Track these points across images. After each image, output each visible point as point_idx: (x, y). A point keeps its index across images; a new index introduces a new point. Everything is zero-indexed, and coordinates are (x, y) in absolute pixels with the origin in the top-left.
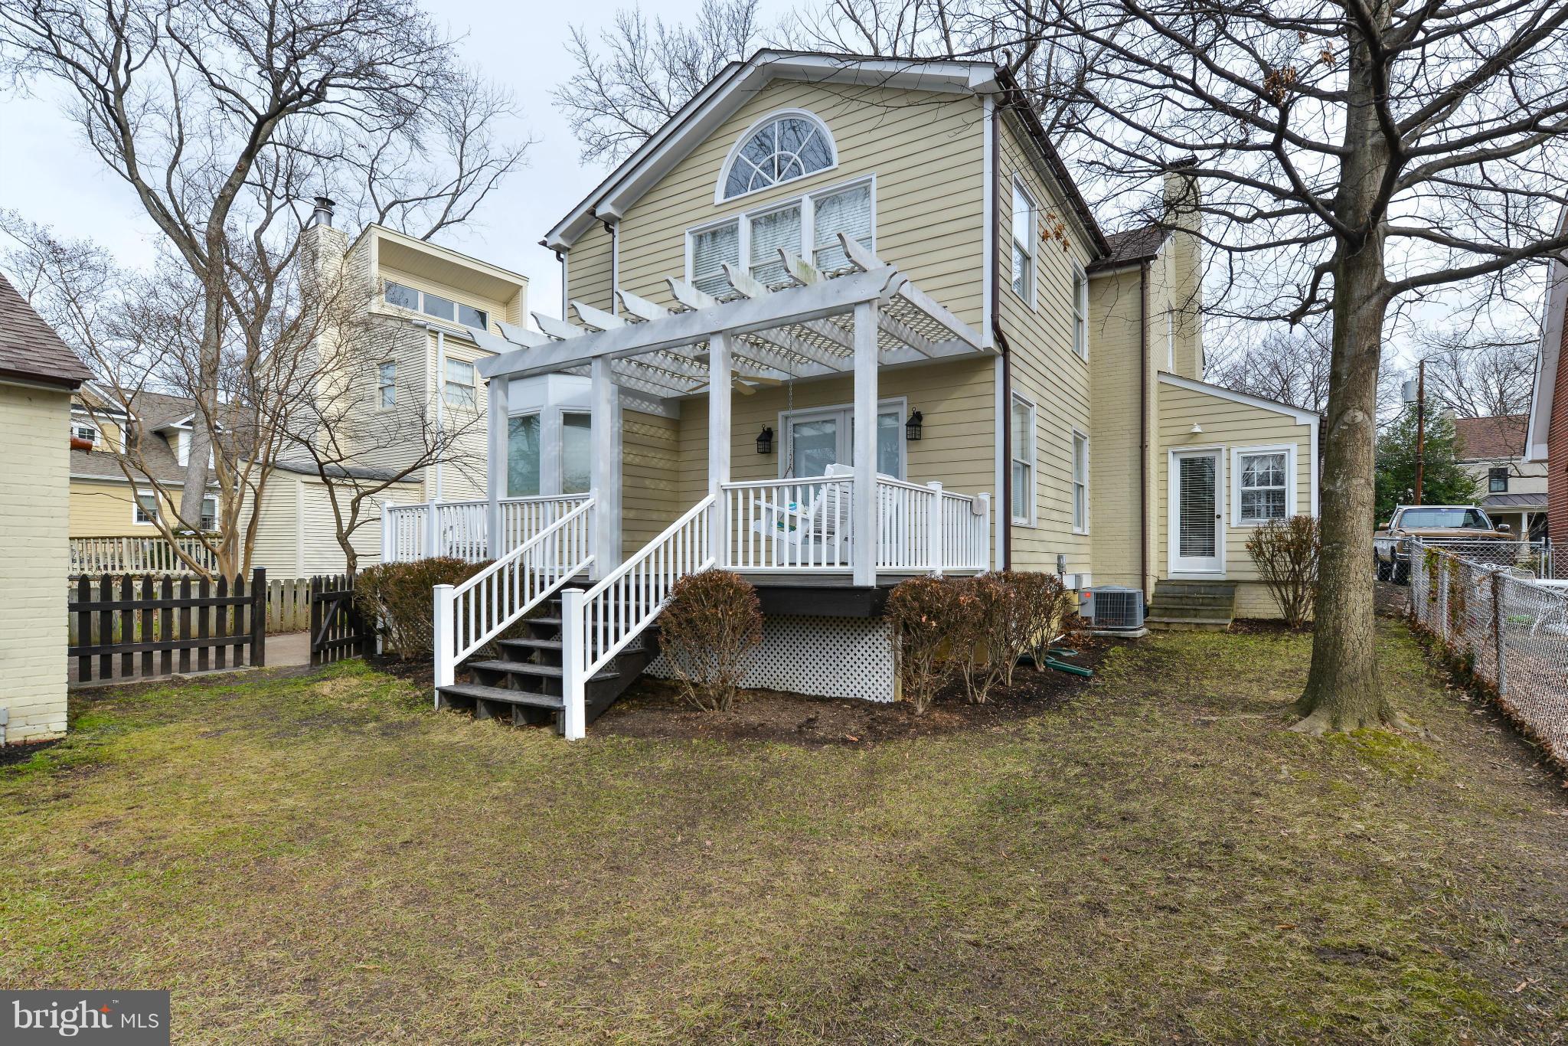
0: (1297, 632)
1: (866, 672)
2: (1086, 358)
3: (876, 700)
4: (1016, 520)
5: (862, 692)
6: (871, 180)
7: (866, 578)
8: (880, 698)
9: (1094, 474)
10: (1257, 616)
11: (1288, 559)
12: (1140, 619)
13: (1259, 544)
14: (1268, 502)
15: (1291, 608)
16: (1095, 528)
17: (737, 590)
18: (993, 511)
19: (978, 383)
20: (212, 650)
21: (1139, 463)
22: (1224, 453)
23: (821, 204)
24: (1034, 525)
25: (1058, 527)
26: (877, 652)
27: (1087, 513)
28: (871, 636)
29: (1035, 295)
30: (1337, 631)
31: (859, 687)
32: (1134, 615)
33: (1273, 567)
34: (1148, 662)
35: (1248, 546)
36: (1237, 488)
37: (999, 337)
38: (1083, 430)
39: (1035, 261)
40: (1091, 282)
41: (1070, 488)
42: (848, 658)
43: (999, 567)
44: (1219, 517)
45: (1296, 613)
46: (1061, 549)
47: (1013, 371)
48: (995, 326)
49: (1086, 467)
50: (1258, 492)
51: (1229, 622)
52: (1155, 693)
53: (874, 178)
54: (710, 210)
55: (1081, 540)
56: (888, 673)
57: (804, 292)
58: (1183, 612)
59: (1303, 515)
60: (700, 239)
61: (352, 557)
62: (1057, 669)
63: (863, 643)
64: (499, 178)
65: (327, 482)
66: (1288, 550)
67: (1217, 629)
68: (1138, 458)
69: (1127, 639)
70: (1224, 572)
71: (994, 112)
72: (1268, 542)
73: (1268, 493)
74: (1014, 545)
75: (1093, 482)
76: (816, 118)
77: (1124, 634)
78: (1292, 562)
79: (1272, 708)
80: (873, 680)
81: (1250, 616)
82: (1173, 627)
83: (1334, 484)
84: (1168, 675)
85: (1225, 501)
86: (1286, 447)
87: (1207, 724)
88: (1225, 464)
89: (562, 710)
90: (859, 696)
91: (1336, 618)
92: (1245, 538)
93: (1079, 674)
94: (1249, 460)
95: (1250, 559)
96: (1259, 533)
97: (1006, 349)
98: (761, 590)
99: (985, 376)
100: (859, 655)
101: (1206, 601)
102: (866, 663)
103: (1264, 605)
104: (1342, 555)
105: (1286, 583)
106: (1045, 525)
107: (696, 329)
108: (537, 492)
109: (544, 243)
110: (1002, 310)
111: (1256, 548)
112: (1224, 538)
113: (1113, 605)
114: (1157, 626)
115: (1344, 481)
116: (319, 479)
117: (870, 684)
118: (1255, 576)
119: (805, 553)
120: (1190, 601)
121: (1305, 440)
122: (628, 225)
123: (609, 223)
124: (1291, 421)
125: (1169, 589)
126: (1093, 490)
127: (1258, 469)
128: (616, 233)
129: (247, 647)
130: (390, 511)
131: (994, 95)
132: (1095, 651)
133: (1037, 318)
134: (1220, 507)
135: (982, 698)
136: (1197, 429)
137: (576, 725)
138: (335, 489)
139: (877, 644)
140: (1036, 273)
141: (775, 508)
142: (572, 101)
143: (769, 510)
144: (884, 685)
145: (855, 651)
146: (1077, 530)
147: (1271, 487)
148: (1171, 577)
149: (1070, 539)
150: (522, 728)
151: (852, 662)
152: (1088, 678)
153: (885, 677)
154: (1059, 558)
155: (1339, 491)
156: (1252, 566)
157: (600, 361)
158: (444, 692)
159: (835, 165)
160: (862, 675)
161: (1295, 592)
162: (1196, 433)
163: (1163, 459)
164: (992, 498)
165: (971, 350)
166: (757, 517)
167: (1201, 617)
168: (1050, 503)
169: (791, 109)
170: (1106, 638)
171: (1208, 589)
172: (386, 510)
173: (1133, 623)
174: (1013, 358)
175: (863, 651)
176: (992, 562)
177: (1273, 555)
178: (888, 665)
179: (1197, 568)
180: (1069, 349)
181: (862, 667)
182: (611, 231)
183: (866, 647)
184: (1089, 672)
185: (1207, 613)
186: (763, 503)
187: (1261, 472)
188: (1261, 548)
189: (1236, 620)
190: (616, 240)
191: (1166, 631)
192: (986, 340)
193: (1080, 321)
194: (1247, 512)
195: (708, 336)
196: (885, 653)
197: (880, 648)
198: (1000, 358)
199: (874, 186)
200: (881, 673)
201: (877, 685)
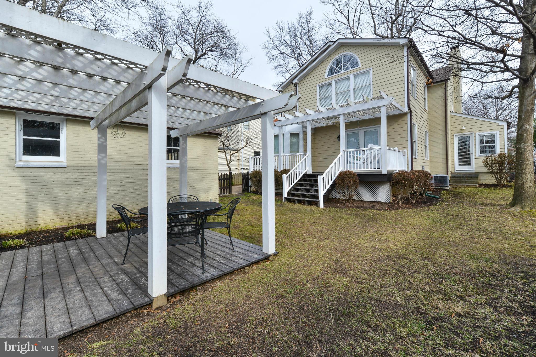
0: (502, 187)
1: (382, 195)
2: (427, 109)
4: (414, 157)
7: (384, 172)
8: (386, 201)
9: (429, 142)
10: (486, 183)
11: (498, 166)
12: (448, 184)
13: (487, 162)
14: (489, 149)
15: (499, 180)
16: (430, 158)
17: (354, 175)
18: (408, 154)
19: (403, 120)
20: (223, 190)
21: (445, 139)
22: (473, 135)
23: (355, 76)
24: (416, 158)
25: (422, 158)
26: (385, 190)
27: (428, 154)
28: (383, 186)
29: (416, 95)
30: (522, 184)
31: (380, 199)
32: (447, 183)
33: (492, 168)
34: (455, 195)
35: (483, 162)
36: (478, 145)
37: (409, 109)
38: (427, 130)
39: (416, 86)
40: (428, 87)
41: (424, 147)
42: (377, 192)
43: (410, 169)
44: (472, 154)
45: (501, 182)
46: (423, 164)
47: (413, 117)
48: (409, 106)
49: (428, 140)
50: (486, 146)
51: (478, 184)
52: (462, 202)
53: (371, 69)
54: (324, 80)
55: (427, 161)
56: (388, 195)
57: (366, 104)
58: (461, 182)
59: (503, 153)
60: (321, 87)
61: (230, 169)
62: (428, 196)
63: (381, 188)
64: (244, 69)
65: (225, 152)
66: (498, 163)
67: (473, 187)
68: (445, 137)
69: (445, 189)
70: (474, 170)
71: (407, 50)
72: (490, 161)
73: (489, 146)
74: (414, 163)
75: (430, 145)
76: (354, 54)
77: (444, 188)
78: (499, 167)
79: (500, 205)
80: (384, 197)
81: (484, 183)
82: (458, 186)
84: (463, 198)
85: (474, 149)
86: (495, 132)
87: (482, 209)
88: (474, 138)
89: (319, 201)
90: (380, 201)
91: (522, 181)
92: (482, 160)
93: (436, 198)
94: (482, 137)
95: (484, 166)
96: (486, 159)
97: (411, 111)
98: (358, 175)
99: (404, 119)
100: (380, 191)
101: (469, 179)
102: (382, 193)
103: (490, 180)
104: (523, 164)
105: (497, 173)
106: (419, 158)
107: (336, 113)
109: (277, 90)
110: (410, 102)
111: (486, 162)
112: (474, 160)
113: (441, 180)
114: (453, 186)
115: (523, 145)
116: (223, 151)
117: (383, 198)
118: (486, 171)
119: (364, 166)
120: (463, 179)
121: (502, 130)
122: (301, 85)
123: (295, 85)
124: (497, 124)
125: (455, 175)
126: (430, 147)
127: (485, 139)
128: (297, 87)
129: (228, 189)
131: (407, 45)
132: (437, 192)
133: (416, 101)
134: (472, 150)
135: (414, 202)
136: (464, 128)
137: (322, 205)
138: (226, 153)
139: (385, 188)
140: (416, 89)
141: (355, 156)
142: (266, 47)
143: (354, 156)
144: (387, 198)
145: (379, 190)
146: (426, 159)
147: (490, 144)
148: (456, 172)
149: (424, 161)
150: (307, 206)
151: (378, 193)
152: (439, 199)
153: (387, 196)
154: (423, 167)
156: (485, 168)
157: (309, 122)
158: (285, 198)
159: (360, 66)
160: (381, 196)
161: (500, 176)
162: (464, 129)
163: (452, 137)
164: (407, 151)
165: (402, 112)
166: (350, 157)
167: (467, 183)
168: (420, 152)
169: (347, 53)
170: (438, 189)
171: (469, 175)
173: (447, 184)
174: (413, 114)
175: (381, 190)
176: (408, 168)
177: (492, 165)
178: (388, 193)
179: (465, 169)
180: (423, 108)
181: (381, 194)
182: (296, 86)
183: (382, 189)
184: (439, 197)
185: (469, 182)
186: (352, 154)
187: (486, 140)
188: (487, 163)
189: (479, 184)
190: (297, 89)
191: (457, 187)
192: (406, 110)
193: (425, 99)
194: (482, 152)
195: (339, 115)
196: (387, 190)
197: (386, 189)
198: (409, 114)
199: (371, 71)
200: (386, 195)
201: (385, 198)
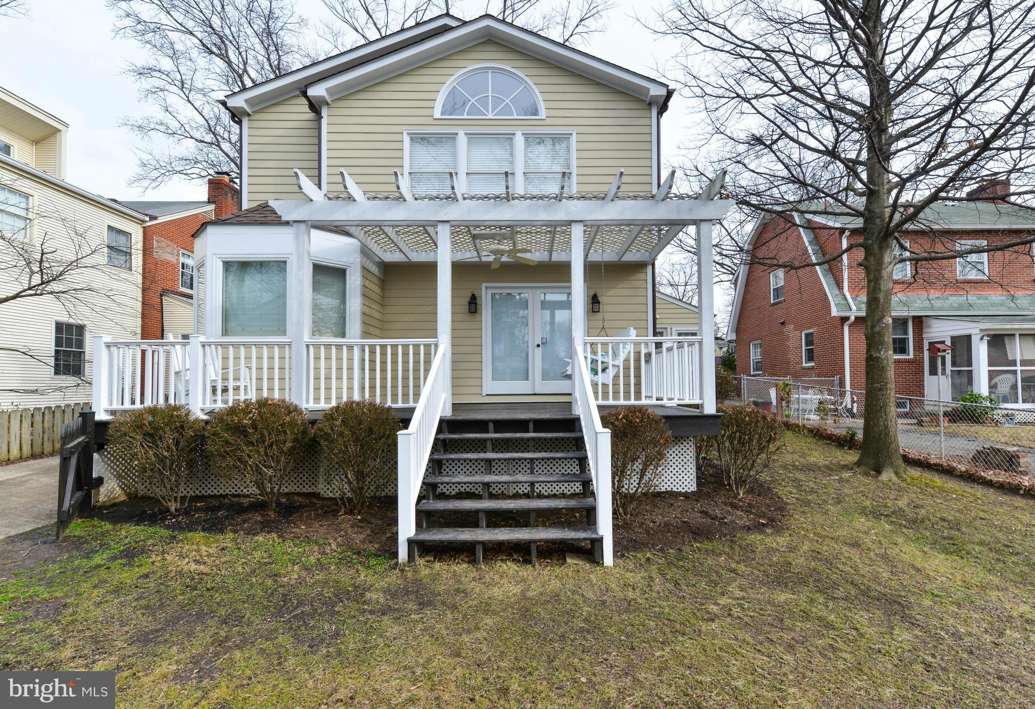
1: (674, 472)
3: (683, 491)
5: (672, 486)
6: (571, 134)
8: (686, 489)
22: (669, 330)
23: (529, 141)
26: (682, 457)
28: (677, 447)
30: (886, 427)
31: (669, 483)
53: (574, 133)
54: (429, 121)
56: (691, 471)
71: (657, 114)
76: (526, 79)
80: (680, 478)
83: (880, 353)
89: (600, 539)
90: (669, 489)
91: (885, 420)
99: (640, 276)
102: (674, 466)
104: (887, 389)
108: (284, 333)
115: (885, 352)
117: (677, 481)
122: (337, 111)
128: (324, 115)
130: (108, 346)
131: (658, 104)
139: (683, 452)
144: (689, 480)
153: (689, 474)
155: (883, 357)
159: (543, 116)
160: (672, 475)
169: (504, 66)
172: (103, 345)
178: (691, 466)
181: (671, 469)
190: (324, 122)
195: (569, 223)
196: (688, 457)
197: (685, 455)
198: (651, 266)
199: (574, 138)
200: (685, 472)
201: (683, 480)
